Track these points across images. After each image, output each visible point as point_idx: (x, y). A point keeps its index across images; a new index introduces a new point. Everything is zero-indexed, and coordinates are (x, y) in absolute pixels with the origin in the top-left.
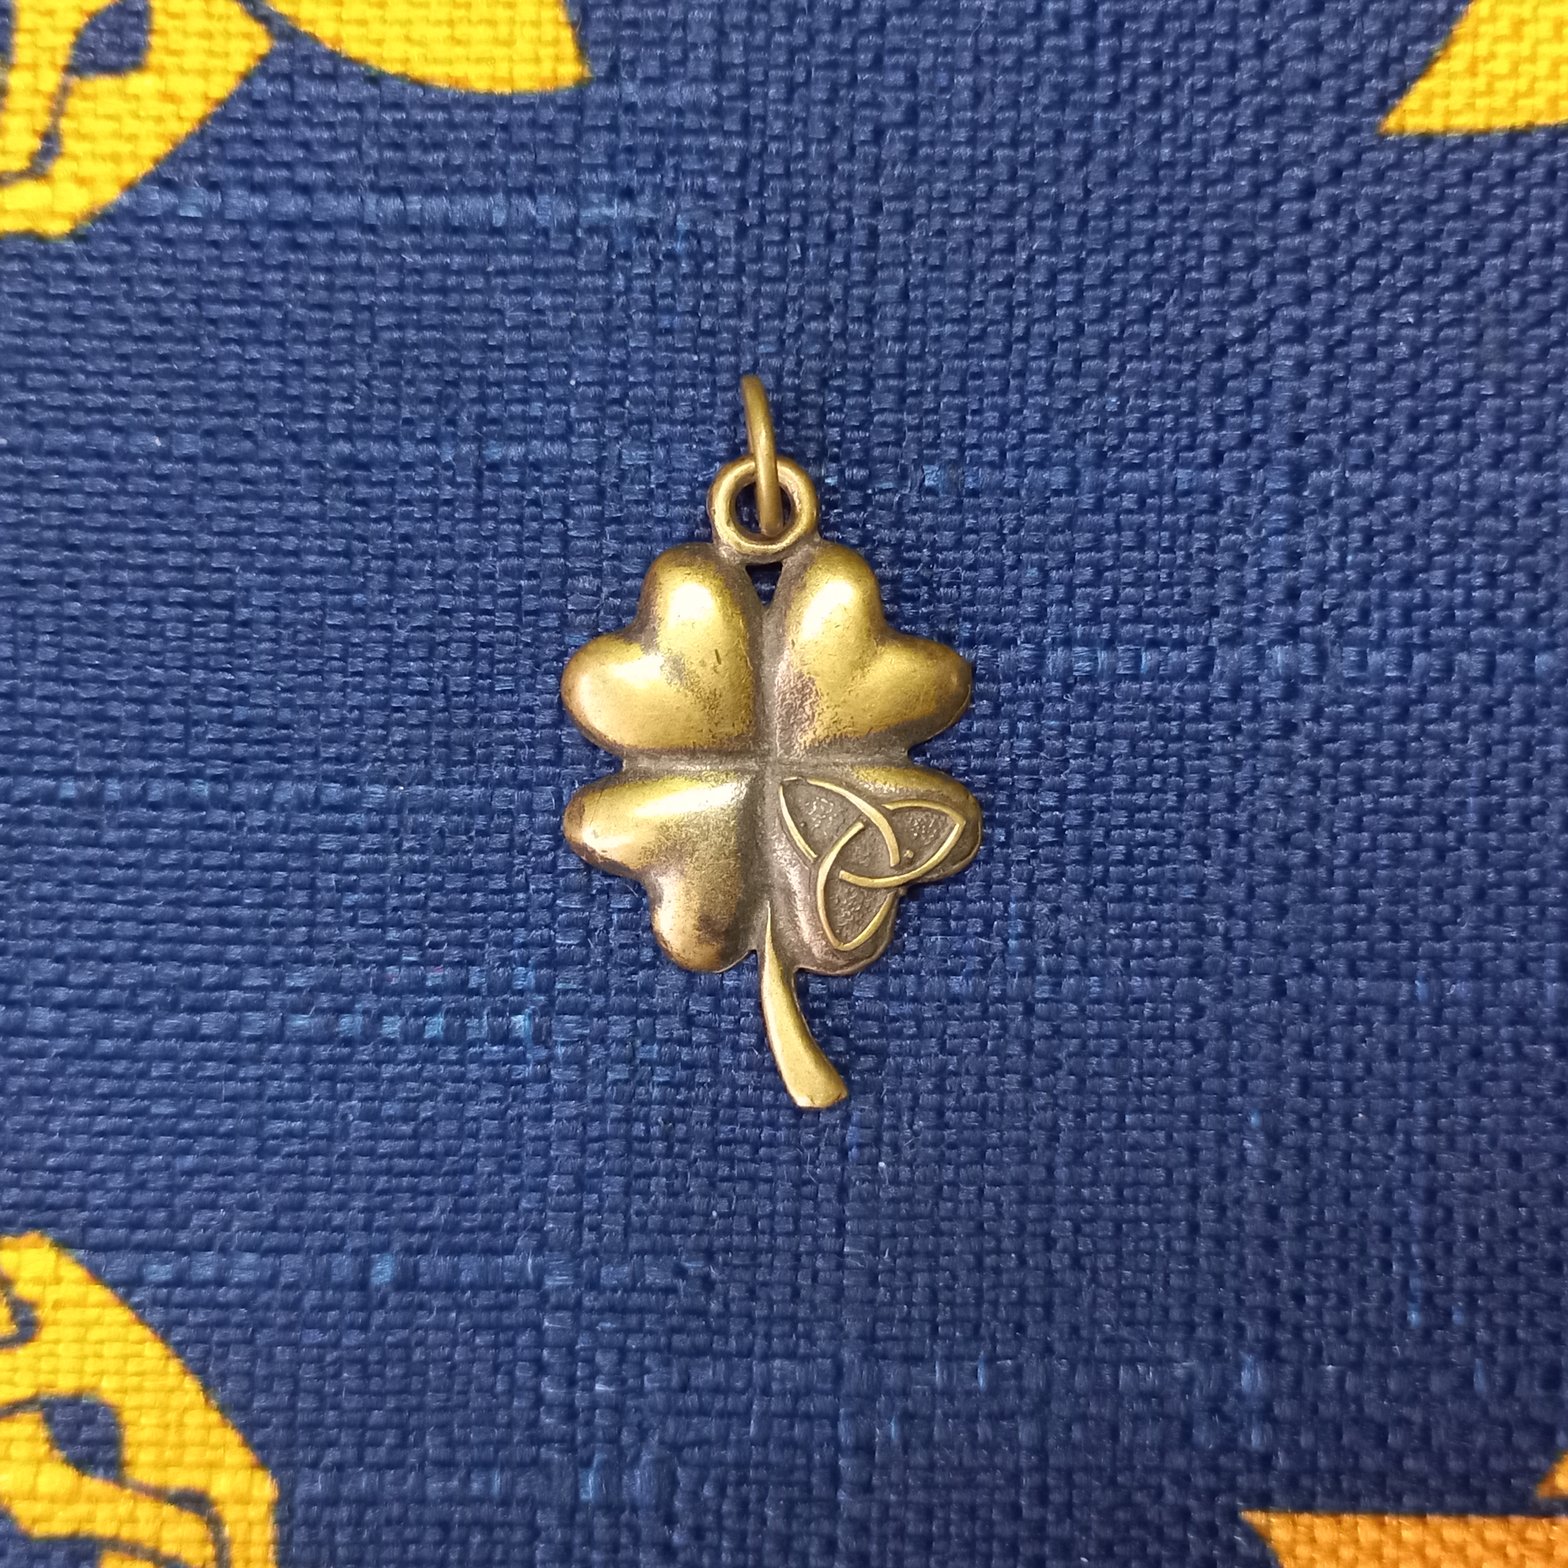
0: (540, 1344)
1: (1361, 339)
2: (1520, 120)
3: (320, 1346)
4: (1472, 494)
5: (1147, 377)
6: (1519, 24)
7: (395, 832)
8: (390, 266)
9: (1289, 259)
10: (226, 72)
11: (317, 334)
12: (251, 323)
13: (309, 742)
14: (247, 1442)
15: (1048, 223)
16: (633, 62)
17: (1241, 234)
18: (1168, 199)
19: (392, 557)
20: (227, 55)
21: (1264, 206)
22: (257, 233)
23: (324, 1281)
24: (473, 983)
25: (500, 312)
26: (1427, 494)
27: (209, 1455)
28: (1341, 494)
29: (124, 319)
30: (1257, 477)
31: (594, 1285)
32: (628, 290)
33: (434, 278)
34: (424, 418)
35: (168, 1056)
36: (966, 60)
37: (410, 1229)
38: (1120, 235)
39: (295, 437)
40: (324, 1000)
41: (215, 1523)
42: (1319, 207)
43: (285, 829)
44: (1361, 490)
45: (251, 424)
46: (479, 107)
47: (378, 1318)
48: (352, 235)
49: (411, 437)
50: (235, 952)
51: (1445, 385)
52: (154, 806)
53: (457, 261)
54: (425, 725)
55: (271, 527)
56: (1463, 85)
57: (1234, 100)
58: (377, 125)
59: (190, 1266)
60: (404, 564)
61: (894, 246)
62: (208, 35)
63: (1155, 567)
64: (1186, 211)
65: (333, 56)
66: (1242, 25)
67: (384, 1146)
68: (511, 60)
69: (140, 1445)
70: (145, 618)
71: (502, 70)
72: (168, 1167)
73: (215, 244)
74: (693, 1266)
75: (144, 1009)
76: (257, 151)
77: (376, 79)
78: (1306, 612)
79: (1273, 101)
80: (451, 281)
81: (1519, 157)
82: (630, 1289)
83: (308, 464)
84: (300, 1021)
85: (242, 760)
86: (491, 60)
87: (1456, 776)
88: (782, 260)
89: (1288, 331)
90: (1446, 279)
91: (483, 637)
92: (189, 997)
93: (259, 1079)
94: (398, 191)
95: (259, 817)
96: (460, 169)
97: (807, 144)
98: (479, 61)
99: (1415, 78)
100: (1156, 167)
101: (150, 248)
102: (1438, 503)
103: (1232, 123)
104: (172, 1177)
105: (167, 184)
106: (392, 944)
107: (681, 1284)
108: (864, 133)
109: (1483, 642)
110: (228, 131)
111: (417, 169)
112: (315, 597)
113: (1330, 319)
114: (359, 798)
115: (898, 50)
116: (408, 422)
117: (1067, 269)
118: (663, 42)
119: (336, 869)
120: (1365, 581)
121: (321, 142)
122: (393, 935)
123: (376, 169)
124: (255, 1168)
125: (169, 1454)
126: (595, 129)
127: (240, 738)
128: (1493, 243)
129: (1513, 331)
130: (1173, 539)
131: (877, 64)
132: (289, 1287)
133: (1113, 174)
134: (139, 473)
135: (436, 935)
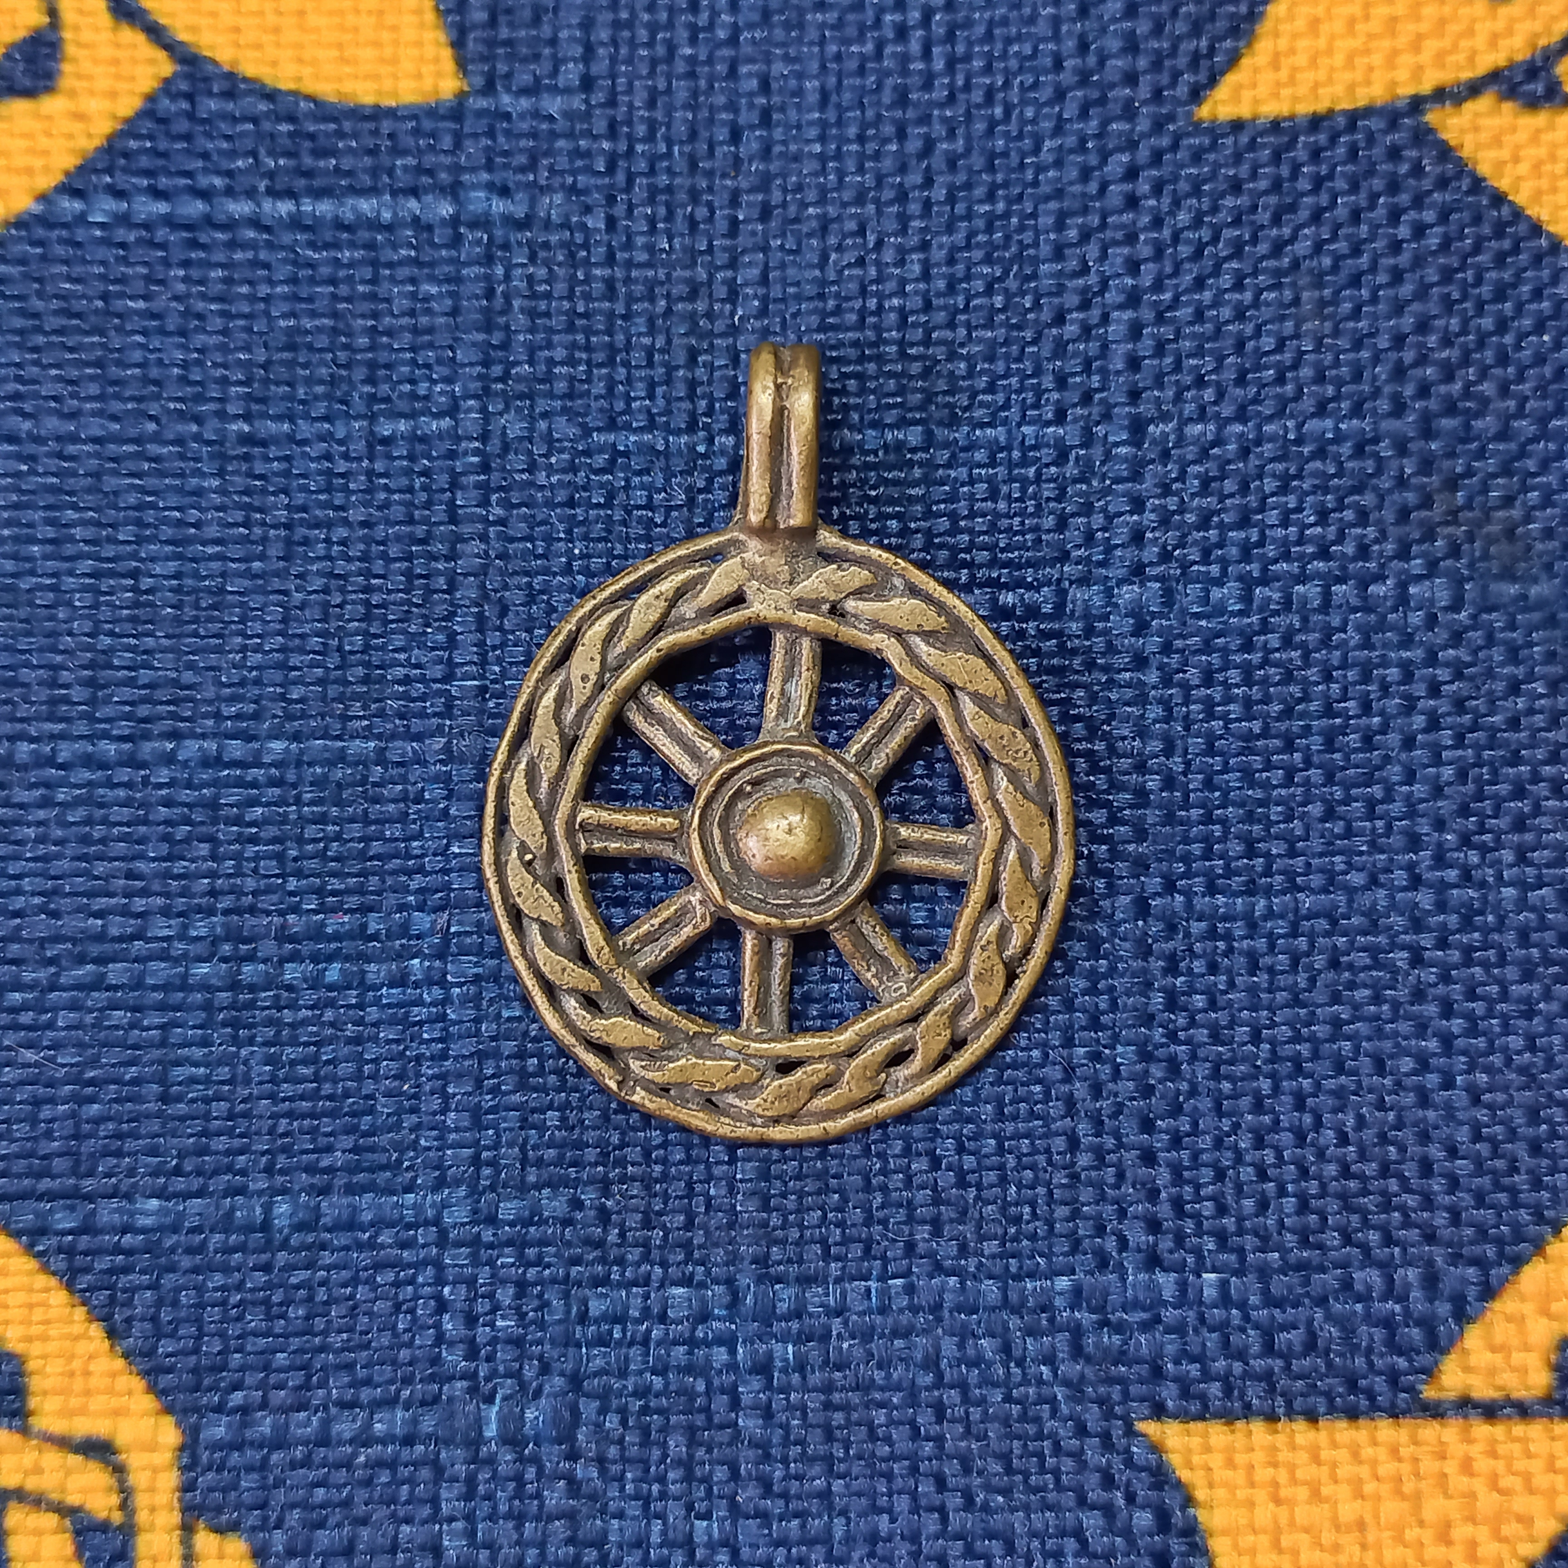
0: (440, 1281)
1: (1188, 304)
2: (1321, 106)
3: (223, 1288)
4: (1299, 442)
5: (993, 344)
6: (1314, 24)
7: (294, 786)
8: (285, 261)
9: (1119, 235)
10: (132, 93)
11: (218, 323)
12: (154, 316)
13: (210, 702)
14: (153, 1389)
15: (895, 209)
16: (508, 76)
17: (1073, 214)
18: (1006, 185)
19: (288, 526)
20: (133, 79)
21: (1093, 188)
22: (161, 234)
23: (226, 1224)
24: (371, 929)
25: (388, 300)
26: (1258, 443)
27: (115, 1402)
28: (1179, 444)
29: (36, 315)
30: (1100, 430)
31: (492, 1220)
32: (507, 277)
33: (325, 271)
34: (316, 398)
35: (74, 1006)
36: (814, 66)
37: (311, 1169)
38: (962, 218)
39: (198, 419)
40: (226, 949)
41: (119, 1470)
42: (1144, 188)
43: (189, 785)
44: (1196, 441)
45: (154, 409)
46: (366, 118)
47: (282, 1257)
48: (251, 234)
49: (306, 416)
50: (139, 904)
51: (1268, 343)
52: (61, 767)
53: (346, 255)
54: (320, 682)
55: (173, 500)
56: (1267, 77)
57: (1060, 95)
58: (272, 136)
59: (94, 1212)
60: (301, 532)
61: (754, 233)
62: (116, 62)
63: (1008, 516)
64: (1021, 196)
65: (231, 76)
66: (1064, 28)
67: (287, 1090)
68: (396, 77)
69: (45, 1393)
70: (53, 588)
71: (388, 84)
72: (73, 1115)
73: (123, 245)
74: (588, 1196)
75: (51, 961)
76: (161, 162)
77: (271, 95)
78: (1151, 553)
79: (1095, 94)
80: (342, 273)
81: (1322, 138)
82: (528, 1223)
83: (209, 443)
84: (204, 969)
85: (145, 720)
86: (376, 77)
87: (1300, 701)
88: (650, 248)
89: (1121, 299)
90: (1263, 248)
91: (375, 599)
92: (95, 950)
93: (162, 1027)
94: (291, 194)
95: (163, 775)
96: (349, 173)
97: (670, 144)
98: (367, 77)
99: (1223, 73)
100: (992, 156)
101: (60, 250)
102: (1268, 449)
103: (1060, 116)
104: (77, 1125)
105: (77, 193)
106: (292, 894)
107: (579, 1216)
108: (722, 134)
109: (1318, 575)
110: (133, 144)
111: (308, 174)
112: (215, 565)
113: (1158, 286)
114: (258, 753)
115: (751, 60)
116: (303, 402)
117: (913, 250)
118: (537, 57)
119: (237, 821)
120: (1204, 523)
121: (221, 152)
122: (292, 884)
123: (271, 175)
124: (159, 1114)
125: (75, 1402)
126: (475, 136)
127: (144, 700)
128: (1304, 214)
129: (1327, 292)
130: (1023, 490)
131: (733, 73)
132: (193, 1231)
133: (952, 164)
134: (49, 455)
135: (335, 884)
